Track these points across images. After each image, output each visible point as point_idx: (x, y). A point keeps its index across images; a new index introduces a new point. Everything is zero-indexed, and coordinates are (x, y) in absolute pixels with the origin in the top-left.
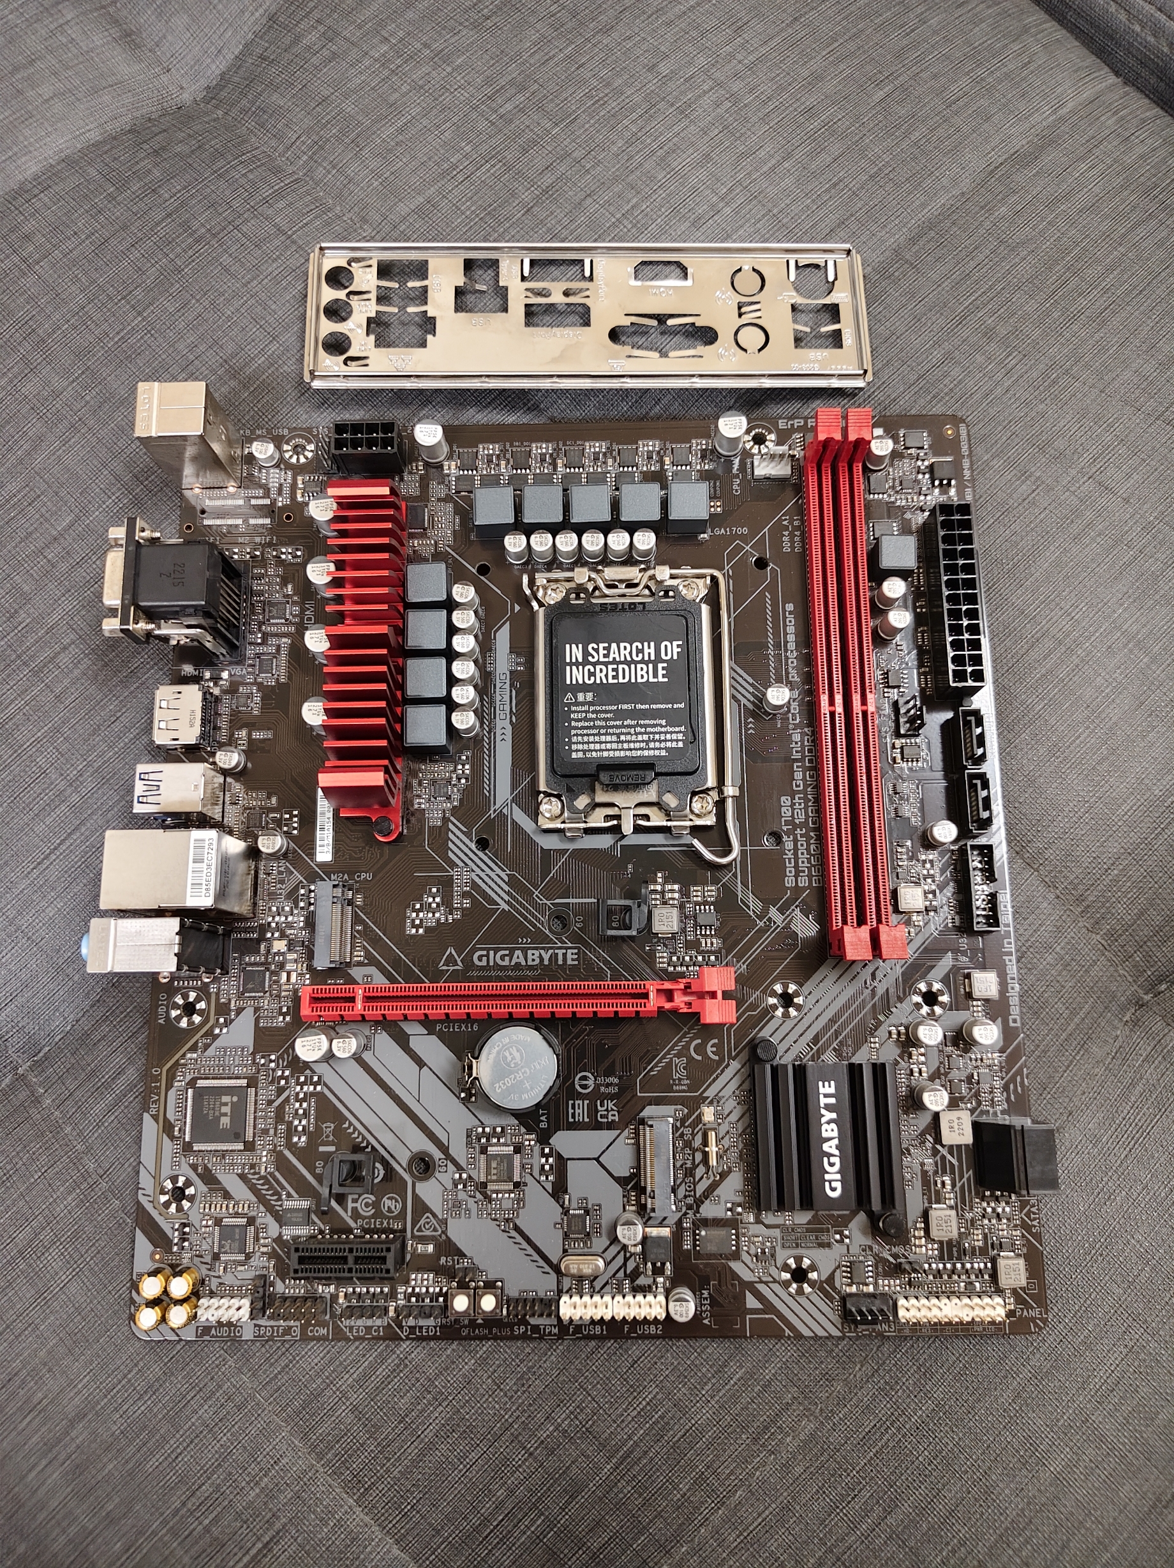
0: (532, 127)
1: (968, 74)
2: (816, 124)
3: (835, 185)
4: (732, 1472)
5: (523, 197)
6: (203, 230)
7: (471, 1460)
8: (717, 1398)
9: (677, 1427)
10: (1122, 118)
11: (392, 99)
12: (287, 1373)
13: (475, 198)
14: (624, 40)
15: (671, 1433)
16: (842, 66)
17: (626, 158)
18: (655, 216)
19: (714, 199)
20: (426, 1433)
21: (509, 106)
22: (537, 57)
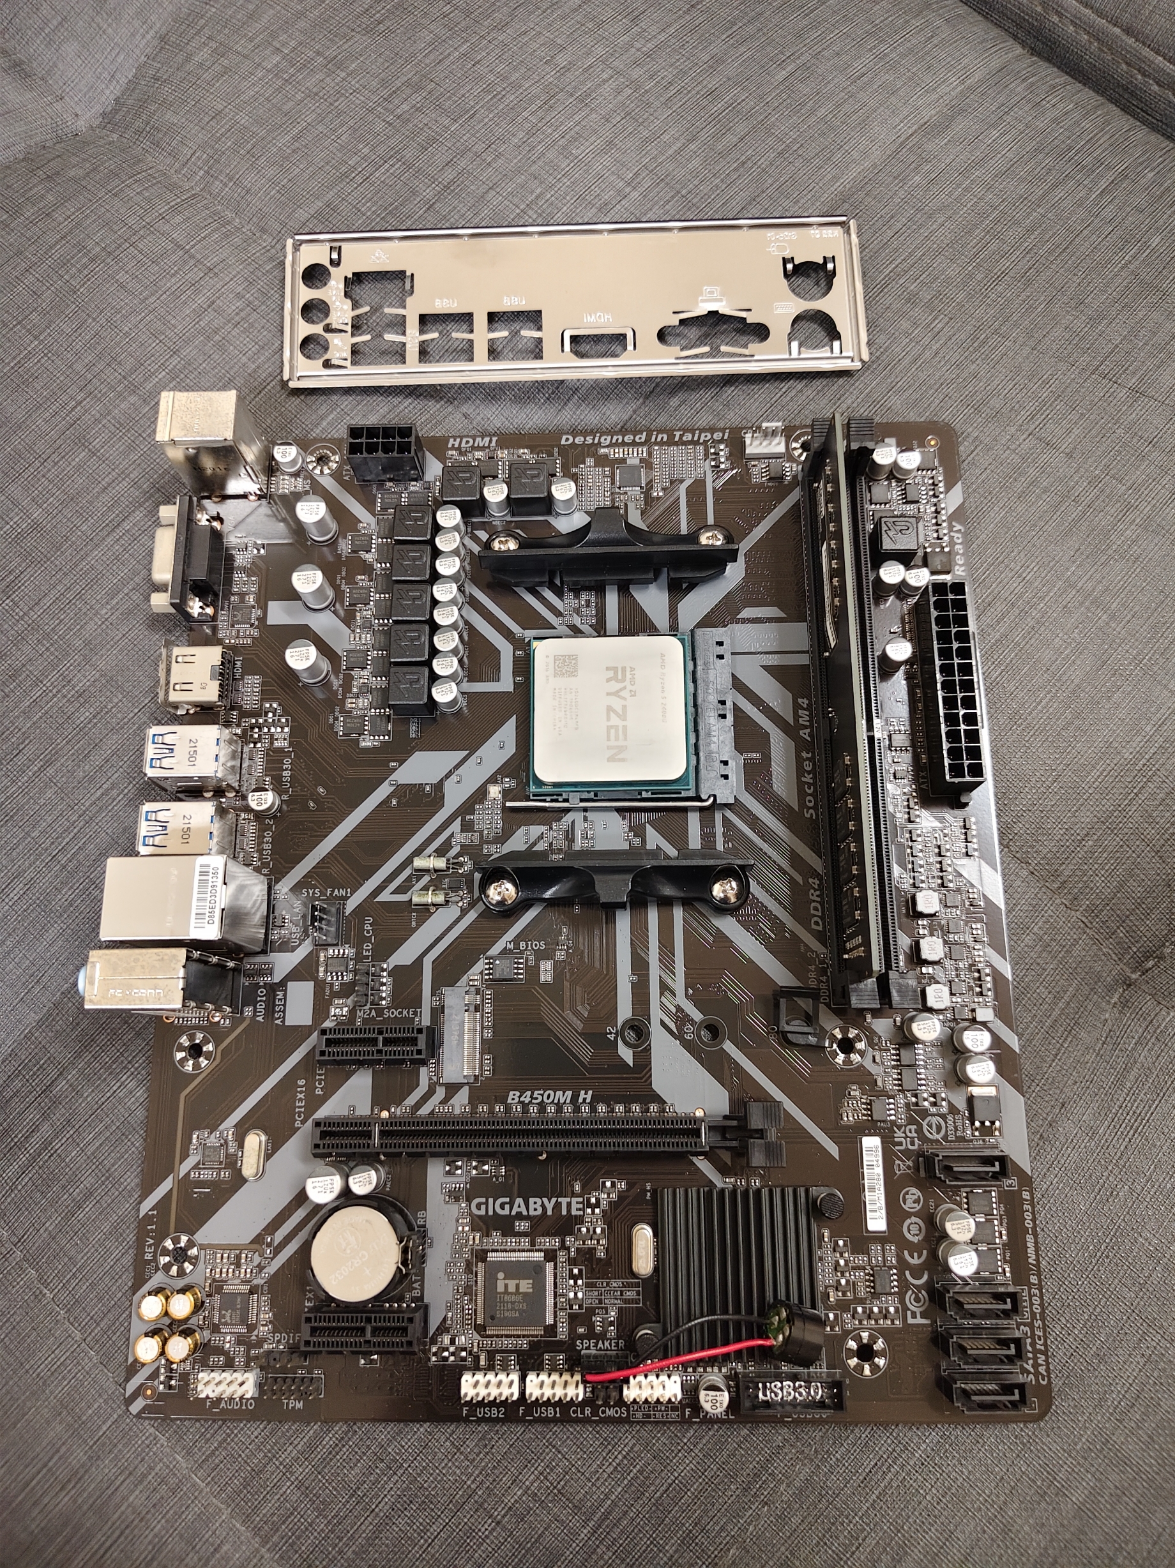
0: (430, 125)
1: (870, 50)
2: (719, 105)
3: (744, 163)
4: (722, 1529)
5: (424, 194)
6: (98, 249)
7: (432, 1534)
8: (701, 1446)
9: (658, 1481)
10: (1032, 84)
11: (286, 108)
12: (225, 1448)
13: (375, 199)
14: (519, 35)
15: (652, 1488)
16: (743, 49)
17: (527, 148)
18: (560, 204)
19: (621, 184)
20: (380, 1506)
21: (405, 107)
22: (432, 57)
